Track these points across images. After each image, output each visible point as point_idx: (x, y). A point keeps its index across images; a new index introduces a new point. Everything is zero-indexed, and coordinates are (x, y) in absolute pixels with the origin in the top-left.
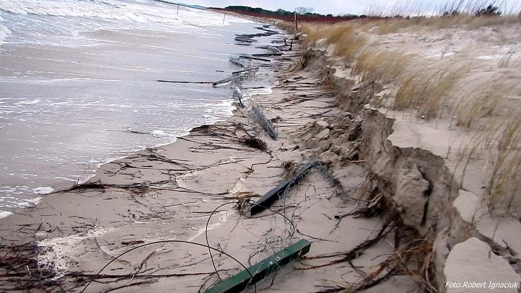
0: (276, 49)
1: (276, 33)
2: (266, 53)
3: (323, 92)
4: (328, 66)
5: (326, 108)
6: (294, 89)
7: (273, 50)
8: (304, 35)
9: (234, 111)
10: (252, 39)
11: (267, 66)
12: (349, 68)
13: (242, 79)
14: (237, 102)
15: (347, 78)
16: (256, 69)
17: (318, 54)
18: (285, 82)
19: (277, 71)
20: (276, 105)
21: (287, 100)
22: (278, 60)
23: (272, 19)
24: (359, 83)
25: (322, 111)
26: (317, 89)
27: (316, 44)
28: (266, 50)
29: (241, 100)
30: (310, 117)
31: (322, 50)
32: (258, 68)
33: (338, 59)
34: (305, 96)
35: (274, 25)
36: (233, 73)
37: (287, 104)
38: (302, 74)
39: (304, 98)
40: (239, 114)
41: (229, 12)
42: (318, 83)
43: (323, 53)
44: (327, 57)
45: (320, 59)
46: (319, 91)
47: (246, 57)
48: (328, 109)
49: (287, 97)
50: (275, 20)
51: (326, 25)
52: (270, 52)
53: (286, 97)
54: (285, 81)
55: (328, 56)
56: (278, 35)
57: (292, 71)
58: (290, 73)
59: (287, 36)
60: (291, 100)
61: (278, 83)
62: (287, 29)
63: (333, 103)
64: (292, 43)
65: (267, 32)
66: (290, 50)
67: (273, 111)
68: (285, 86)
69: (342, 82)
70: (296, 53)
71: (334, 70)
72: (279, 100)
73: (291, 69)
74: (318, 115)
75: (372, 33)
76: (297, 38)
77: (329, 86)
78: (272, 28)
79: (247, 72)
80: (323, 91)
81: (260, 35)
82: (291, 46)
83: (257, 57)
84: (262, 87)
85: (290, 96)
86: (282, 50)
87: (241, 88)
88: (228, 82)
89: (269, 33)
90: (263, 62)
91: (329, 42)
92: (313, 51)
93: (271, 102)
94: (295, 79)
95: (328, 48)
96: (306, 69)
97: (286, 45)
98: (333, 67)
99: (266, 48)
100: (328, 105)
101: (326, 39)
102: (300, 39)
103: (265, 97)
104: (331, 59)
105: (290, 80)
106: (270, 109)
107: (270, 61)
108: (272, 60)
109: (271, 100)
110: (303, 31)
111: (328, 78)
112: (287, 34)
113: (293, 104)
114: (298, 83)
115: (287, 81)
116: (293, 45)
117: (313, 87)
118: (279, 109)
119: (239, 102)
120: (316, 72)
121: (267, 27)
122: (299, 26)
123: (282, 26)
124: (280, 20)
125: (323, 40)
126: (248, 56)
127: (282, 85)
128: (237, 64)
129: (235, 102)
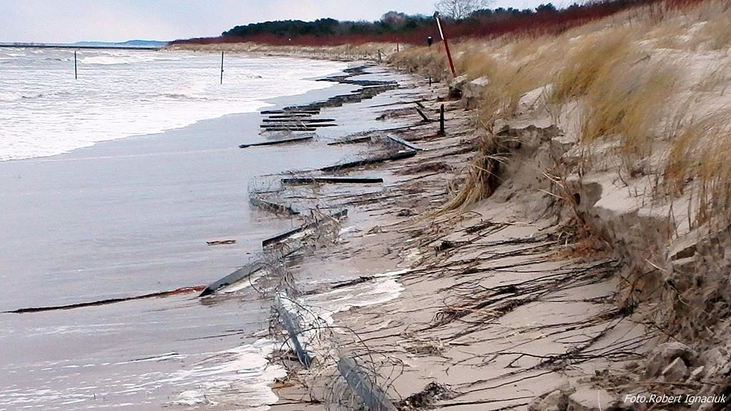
0: (395, 137)
1: (389, 86)
2: (364, 158)
3: (571, 264)
4: (573, 177)
5: (591, 322)
6: (471, 268)
7: (388, 143)
8: (478, 81)
9: (279, 384)
10: (314, 117)
11: (375, 201)
12: (643, 175)
13: (294, 259)
14: (285, 347)
15: (644, 212)
16: (338, 215)
17: (531, 140)
18: (437, 249)
19: (408, 214)
20: (421, 336)
21: (453, 315)
22: (408, 173)
23: (370, 45)
24: (691, 229)
25: (578, 338)
26: (549, 259)
27: (522, 109)
28: (363, 148)
29: (300, 338)
30: (542, 365)
31: (544, 123)
32: (345, 212)
33: (602, 147)
34: (512, 289)
35: (380, 61)
36: (265, 243)
37: (455, 327)
38: (490, 211)
39: (512, 297)
40: (296, 392)
41: (236, 46)
42: (550, 237)
43: (547, 134)
44: (566, 147)
45: (540, 157)
46: (556, 265)
47: (302, 181)
48: (600, 328)
49: (452, 300)
50: (380, 46)
51: (541, 39)
52: (378, 151)
53: (450, 302)
54: (439, 243)
55: (566, 140)
56: (396, 91)
57: (456, 206)
58: (451, 214)
59: (424, 91)
60: (468, 312)
61: (414, 255)
62: (421, 69)
63: (611, 302)
64: (442, 111)
65: (361, 87)
66: (441, 133)
67: (414, 362)
68: (443, 263)
69: (628, 226)
70: (462, 143)
71: (596, 190)
72: (428, 316)
73: (454, 200)
74: (568, 355)
75: (693, 46)
76: (455, 94)
77: (587, 243)
78: (375, 74)
79: (309, 232)
80: (571, 260)
81: (338, 101)
82: (442, 120)
83: (337, 173)
84: (363, 280)
85: (465, 297)
86: (414, 140)
87: (295, 294)
88: (248, 276)
89: (370, 90)
90: (359, 189)
91: (560, 96)
92: (515, 133)
93: (400, 330)
94: (471, 230)
95: (563, 116)
96: (501, 192)
97: (426, 121)
98: (589, 179)
99: (364, 139)
100: (595, 310)
101: (549, 87)
102: (467, 93)
103: (377, 314)
104: (576, 152)
105: (454, 237)
106: (401, 357)
107: (381, 180)
108: (389, 177)
109: (401, 324)
110: (472, 69)
111: (581, 215)
112: (422, 85)
113: (478, 324)
114: (482, 246)
115: (446, 245)
116: (446, 116)
117: (536, 251)
118: (430, 351)
119: (293, 347)
120: (537, 199)
121: (358, 71)
122: (458, 55)
123: (404, 62)
124: (393, 47)
125: (538, 91)
126: (306, 176)
127: (431, 261)
128: (275, 208)
129: (279, 346)
